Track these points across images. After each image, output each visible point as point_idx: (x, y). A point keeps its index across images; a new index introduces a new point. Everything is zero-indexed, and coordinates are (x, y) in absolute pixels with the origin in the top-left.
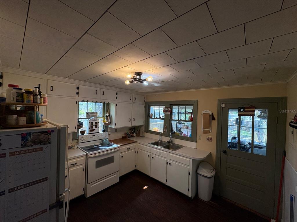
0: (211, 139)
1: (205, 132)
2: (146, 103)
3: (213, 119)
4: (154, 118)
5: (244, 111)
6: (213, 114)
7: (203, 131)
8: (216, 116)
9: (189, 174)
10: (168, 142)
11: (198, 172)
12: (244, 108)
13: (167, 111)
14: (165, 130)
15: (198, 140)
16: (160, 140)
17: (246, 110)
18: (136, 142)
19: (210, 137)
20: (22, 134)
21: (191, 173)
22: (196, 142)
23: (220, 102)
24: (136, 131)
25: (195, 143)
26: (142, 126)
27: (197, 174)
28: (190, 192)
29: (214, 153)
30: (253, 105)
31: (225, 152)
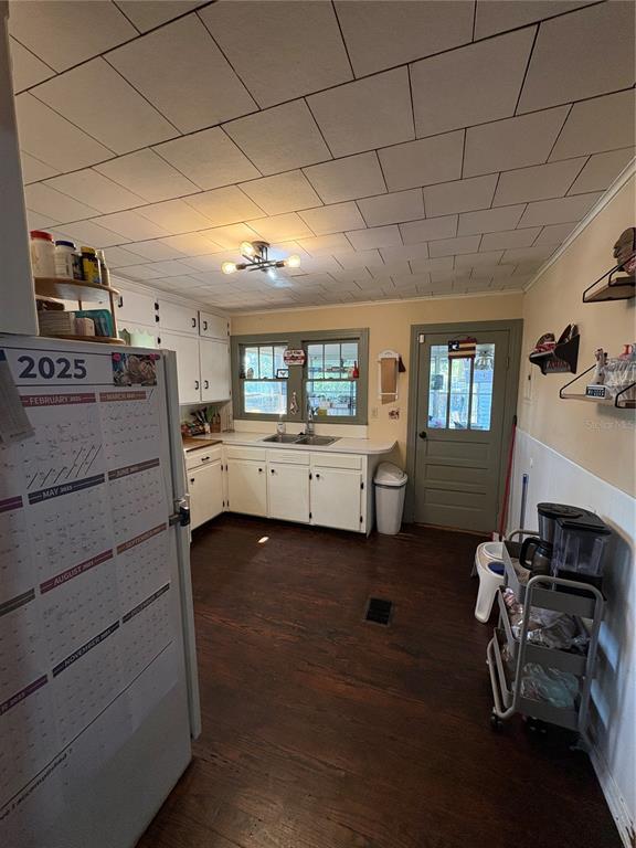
0: (397, 413)
1: (385, 400)
2: (233, 338)
3: (402, 369)
4: (260, 380)
5: (458, 349)
6: (400, 359)
7: (380, 397)
8: (406, 364)
9: (362, 487)
10: (301, 434)
11: (377, 481)
12: (459, 343)
13: (293, 358)
14: (292, 407)
15: (370, 420)
16: (279, 433)
17: (461, 346)
18: (221, 442)
19: (395, 409)
20: (113, 354)
21: (365, 485)
22: (367, 424)
23: (416, 330)
24: (209, 419)
25: (365, 427)
26: (227, 402)
27: (374, 485)
28: (364, 524)
29: (403, 441)
30: (473, 336)
31: (423, 435)
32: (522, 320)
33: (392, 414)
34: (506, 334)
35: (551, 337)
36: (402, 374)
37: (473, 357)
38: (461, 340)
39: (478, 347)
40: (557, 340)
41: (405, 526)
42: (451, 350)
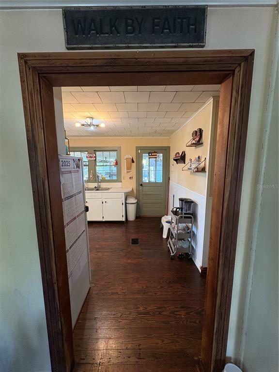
0: (132, 178)
1: (128, 172)
3: (133, 162)
6: (132, 158)
7: (126, 172)
8: (135, 160)
9: (122, 204)
10: (96, 187)
11: (127, 202)
14: (91, 176)
15: (122, 181)
16: (86, 187)
17: (152, 154)
19: (131, 176)
21: (124, 203)
25: (121, 183)
28: (124, 218)
29: (135, 187)
30: (156, 151)
31: (141, 185)
32: (170, 147)
33: (130, 178)
34: (166, 150)
35: (178, 153)
36: (133, 164)
37: (156, 158)
38: (152, 152)
39: (157, 155)
40: (180, 155)
41: (137, 217)
42: (149, 155)
